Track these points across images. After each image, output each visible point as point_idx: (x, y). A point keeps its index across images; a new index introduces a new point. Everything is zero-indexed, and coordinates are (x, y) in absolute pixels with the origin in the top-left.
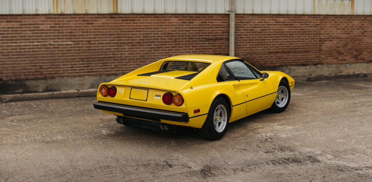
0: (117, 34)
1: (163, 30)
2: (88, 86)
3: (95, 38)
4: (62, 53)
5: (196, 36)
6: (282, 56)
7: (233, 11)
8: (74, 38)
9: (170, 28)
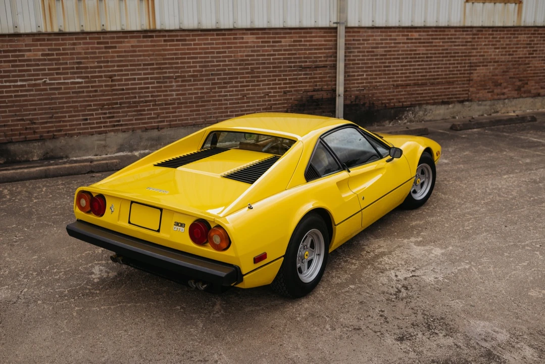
0: (157, 64)
1: (233, 55)
2: (115, 149)
3: (121, 71)
4: (66, 98)
5: (285, 63)
6: (413, 91)
7: (343, 23)
8: (85, 73)
9: (244, 51)
